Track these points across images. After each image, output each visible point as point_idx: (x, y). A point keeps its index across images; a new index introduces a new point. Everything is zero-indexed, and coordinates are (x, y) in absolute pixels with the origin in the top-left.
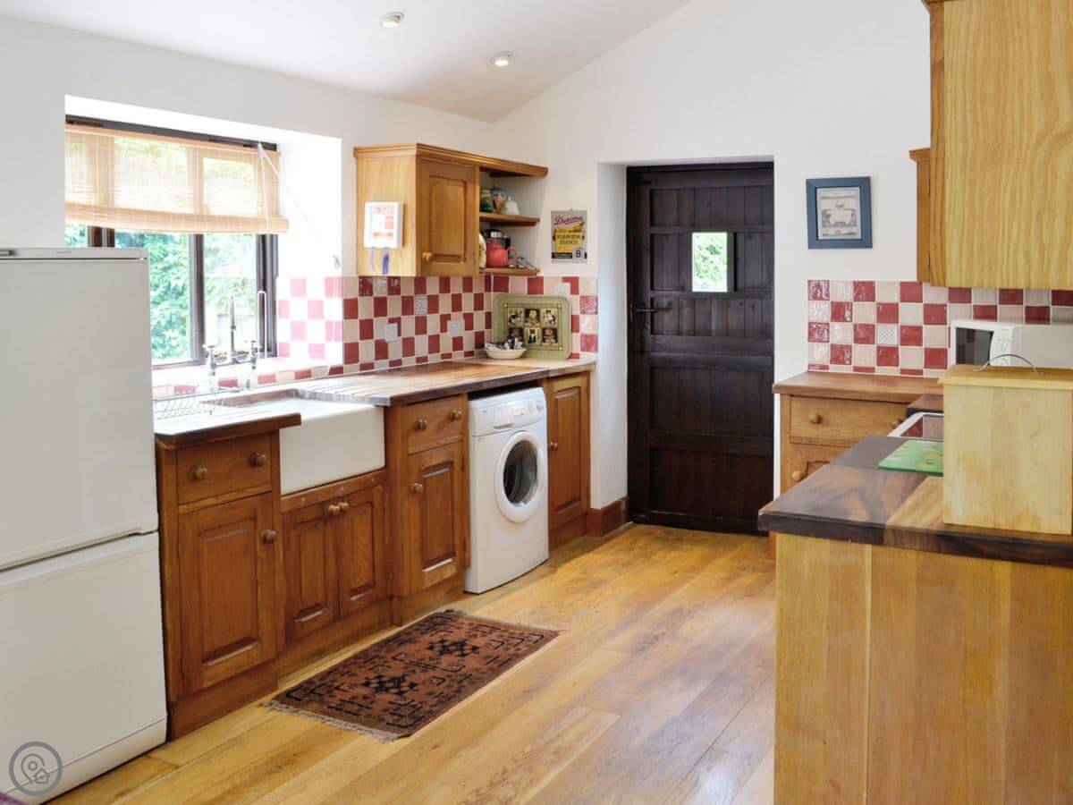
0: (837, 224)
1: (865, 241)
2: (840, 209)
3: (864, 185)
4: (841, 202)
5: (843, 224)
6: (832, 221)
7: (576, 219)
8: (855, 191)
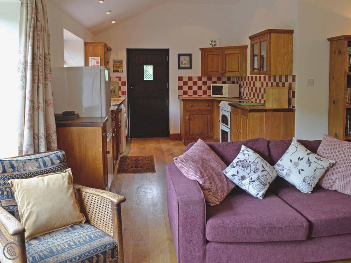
0: (184, 64)
1: (190, 68)
2: (185, 61)
3: (190, 55)
4: (185, 59)
5: (186, 64)
6: (183, 63)
7: (119, 62)
8: (188, 57)
